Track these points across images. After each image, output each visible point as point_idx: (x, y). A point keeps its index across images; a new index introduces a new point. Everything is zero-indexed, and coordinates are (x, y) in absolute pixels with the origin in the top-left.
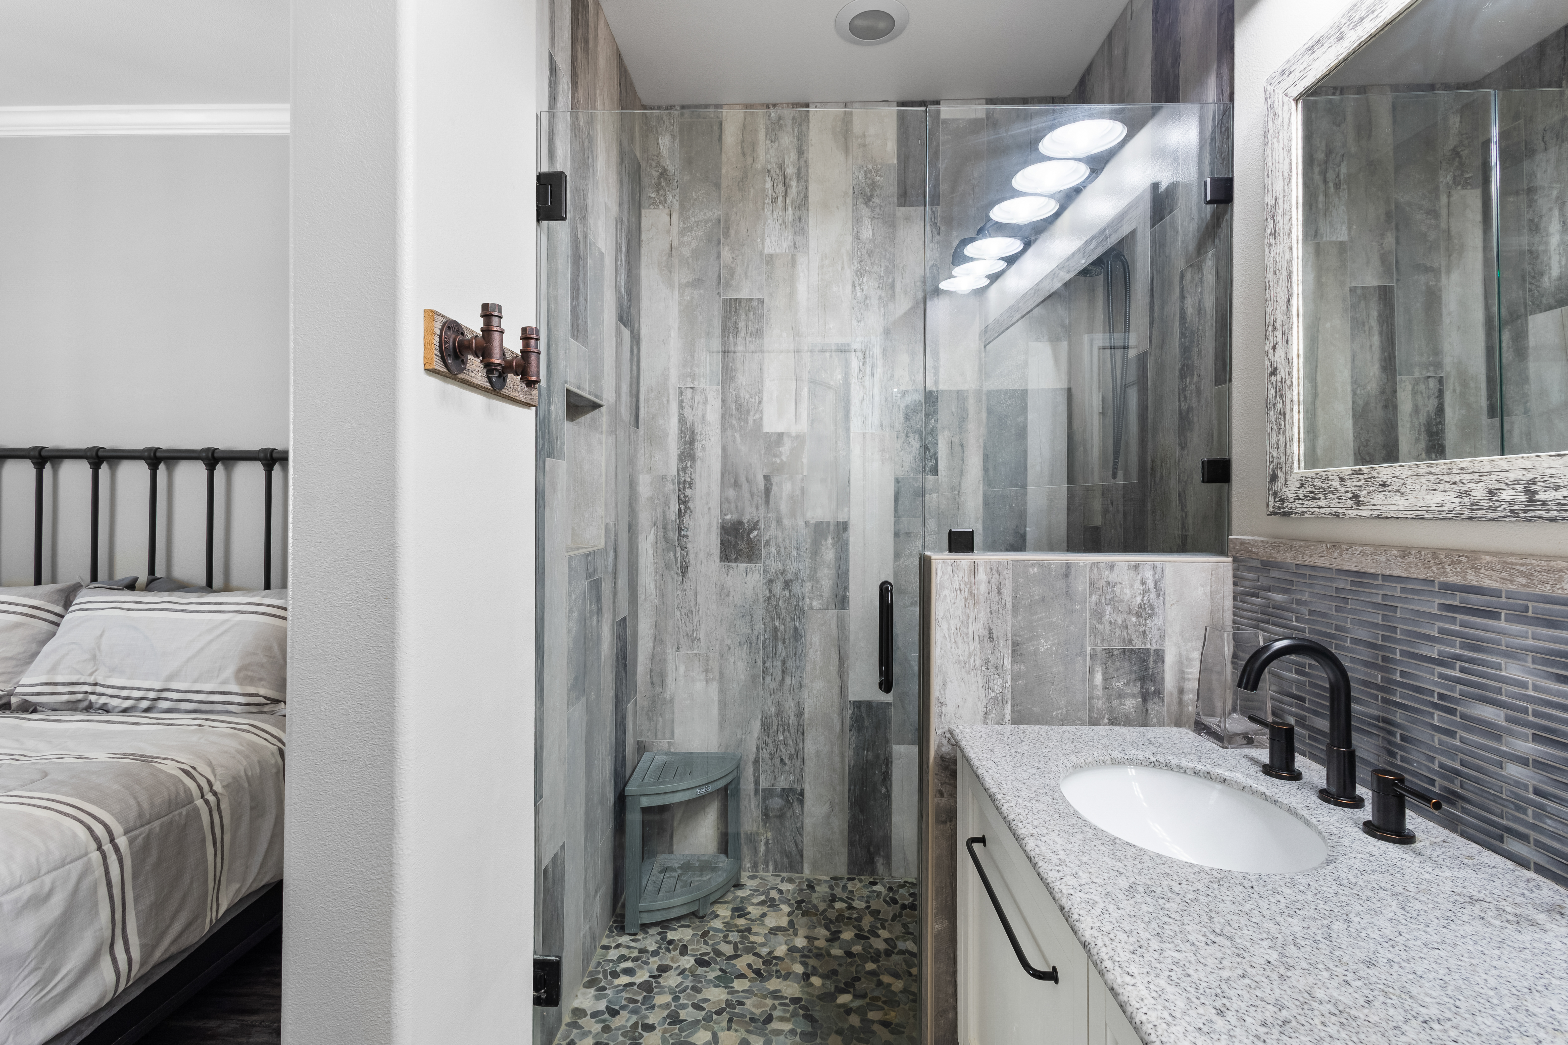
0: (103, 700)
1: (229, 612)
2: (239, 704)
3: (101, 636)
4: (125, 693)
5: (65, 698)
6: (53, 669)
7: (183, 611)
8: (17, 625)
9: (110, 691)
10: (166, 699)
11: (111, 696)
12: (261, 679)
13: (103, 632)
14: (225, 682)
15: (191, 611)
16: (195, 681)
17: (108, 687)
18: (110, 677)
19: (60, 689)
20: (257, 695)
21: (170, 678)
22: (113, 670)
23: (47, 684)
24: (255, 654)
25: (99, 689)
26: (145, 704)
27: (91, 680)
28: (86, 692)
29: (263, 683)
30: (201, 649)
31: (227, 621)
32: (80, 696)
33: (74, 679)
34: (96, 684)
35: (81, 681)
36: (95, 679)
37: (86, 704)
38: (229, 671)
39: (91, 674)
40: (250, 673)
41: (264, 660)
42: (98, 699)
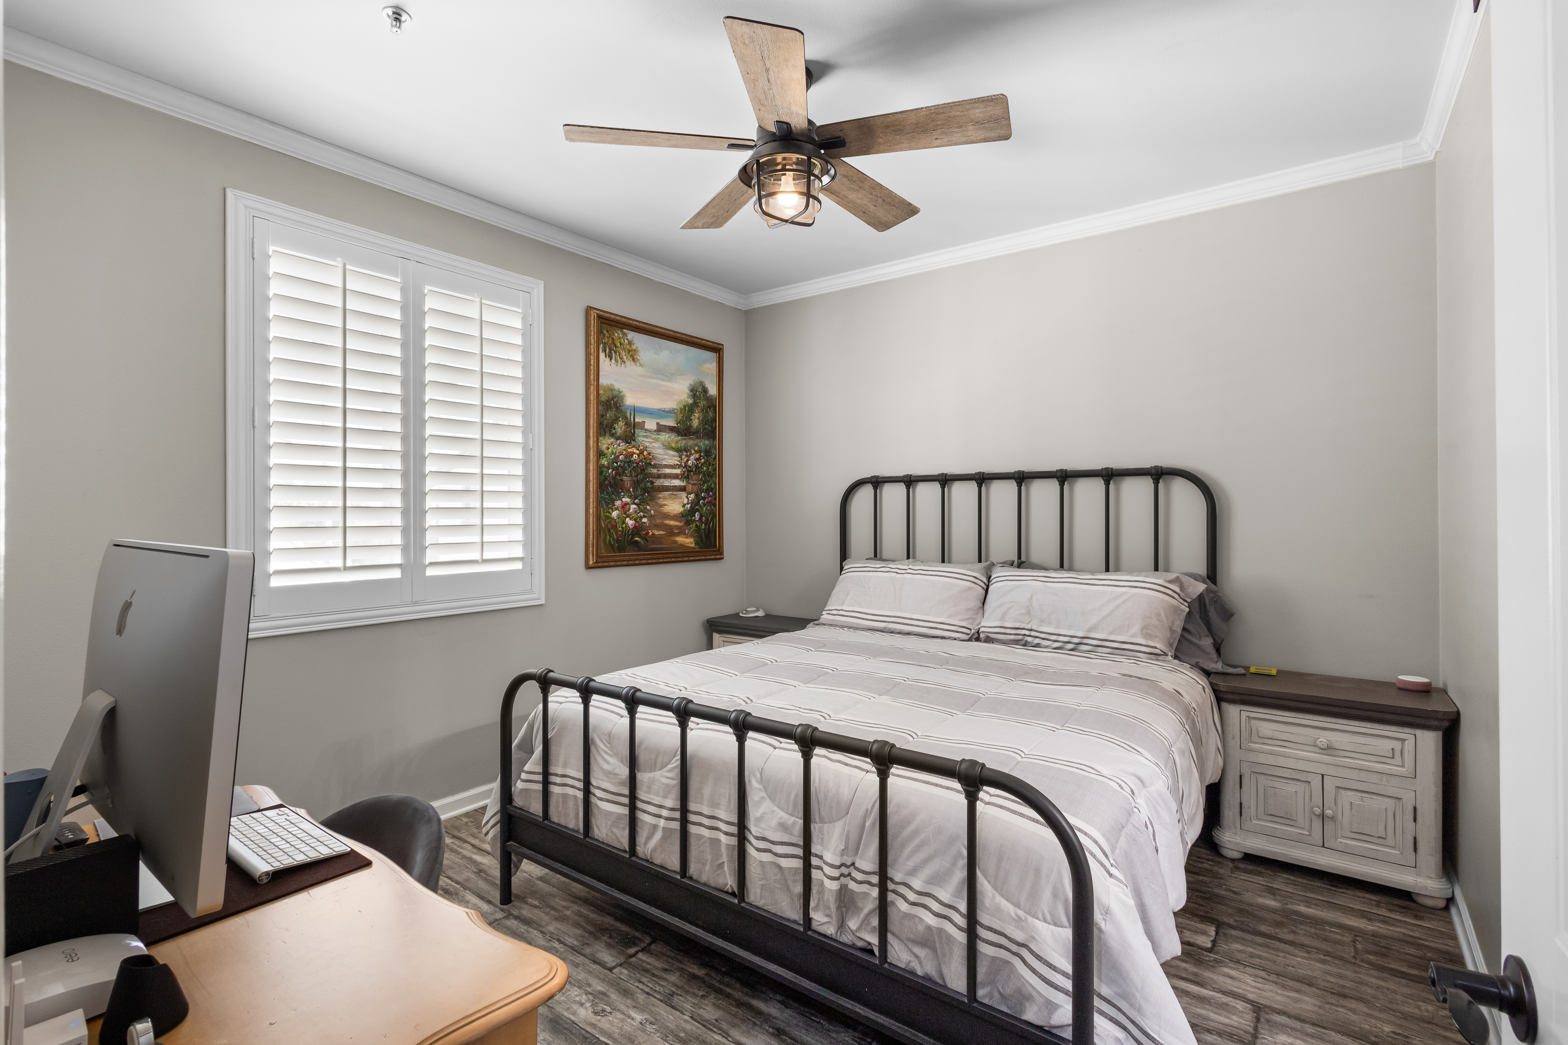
0: (1037, 641)
1: (1124, 586)
2: (1144, 653)
3: (1031, 598)
4: (1054, 638)
5: (1012, 637)
6: (1002, 618)
7: (1087, 584)
8: (970, 588)
9: (1043, 636)
10: (1086, 644)
11: (1044, 639)
12: (1156, 637)
13: (1032, 595)
14: (1134, 636)
15: (1093, 585)
16: (1111, 634)
17: (1041, 632)
18: (1041, 626)
19: (1008, 631)
20: (1156, 648)
21: (1091, 630)
22: (1042, 621)
23: (1001, 627)
24: (1151, 617)
25: (1033, 633)
26: (1070, 646)
27: (1029, 627)
28: (1025, 635)
29: (1157, 639)
30: (1112, 612)
31: (1125, 593)
32: (1020, 637)
33: (1017, 625)
34: (1031, 630)
35: (1021, 627)
36: (1031, 627)
37: (1023, 642)
38: (1136, 629)
39: (1028, 623)
40: (1149, 631)
41: (1157, 623)
42: (1034, 640)
